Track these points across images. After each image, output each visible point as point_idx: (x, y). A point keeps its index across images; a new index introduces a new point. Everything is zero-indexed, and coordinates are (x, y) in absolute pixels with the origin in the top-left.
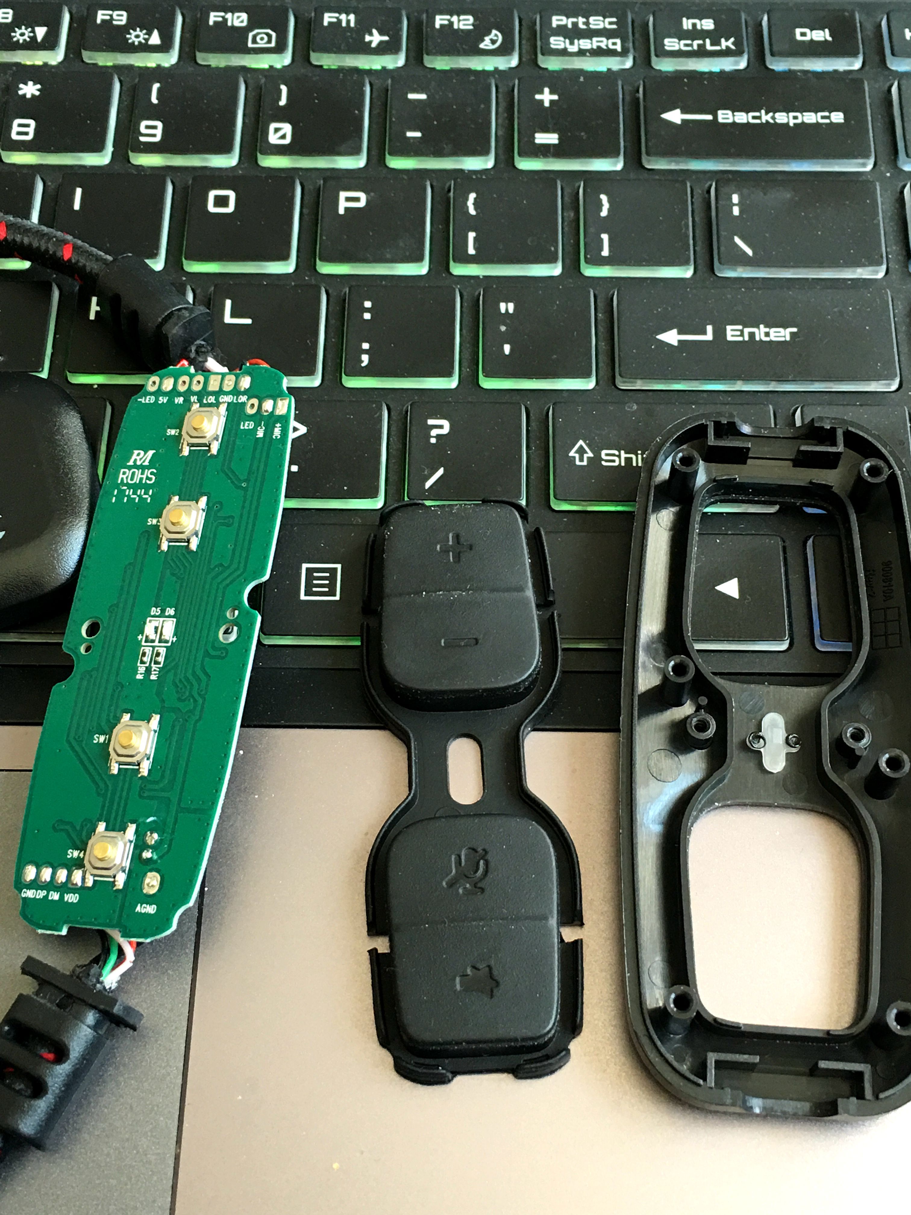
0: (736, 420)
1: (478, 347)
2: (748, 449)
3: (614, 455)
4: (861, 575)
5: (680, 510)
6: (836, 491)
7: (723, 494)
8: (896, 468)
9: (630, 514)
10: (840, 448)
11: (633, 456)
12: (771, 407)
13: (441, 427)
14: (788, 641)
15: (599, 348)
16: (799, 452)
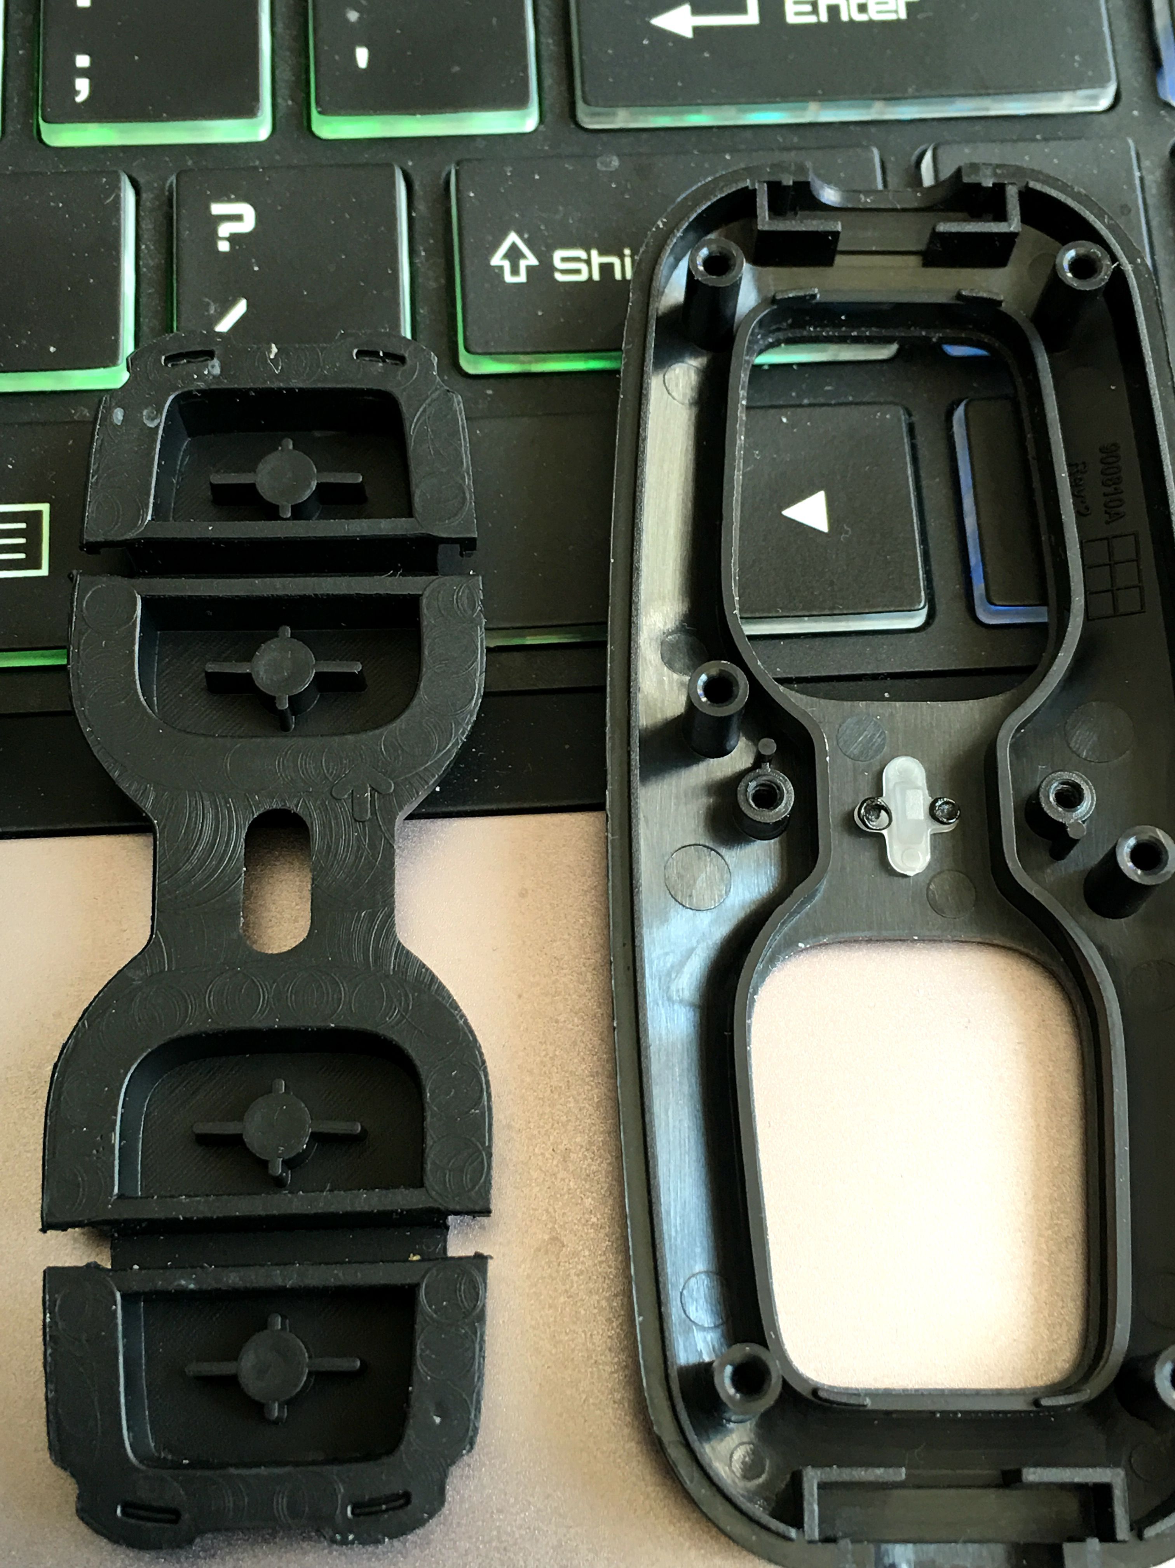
0: (811, 177)
1: (308, 58)
2: (836, 234)
3: (577, 259)
4: (1062, 474)
5: (709, 362)
6: (1009, 312)
7: (791, 326)
8: (1124, 260)
9: (610, 375)
10: (1014, 225)
11: (615, 260)
12: (876, 152)
13: (238, 218)
14: (925, 611)
15: (543, 48)
16: (936, 236)
